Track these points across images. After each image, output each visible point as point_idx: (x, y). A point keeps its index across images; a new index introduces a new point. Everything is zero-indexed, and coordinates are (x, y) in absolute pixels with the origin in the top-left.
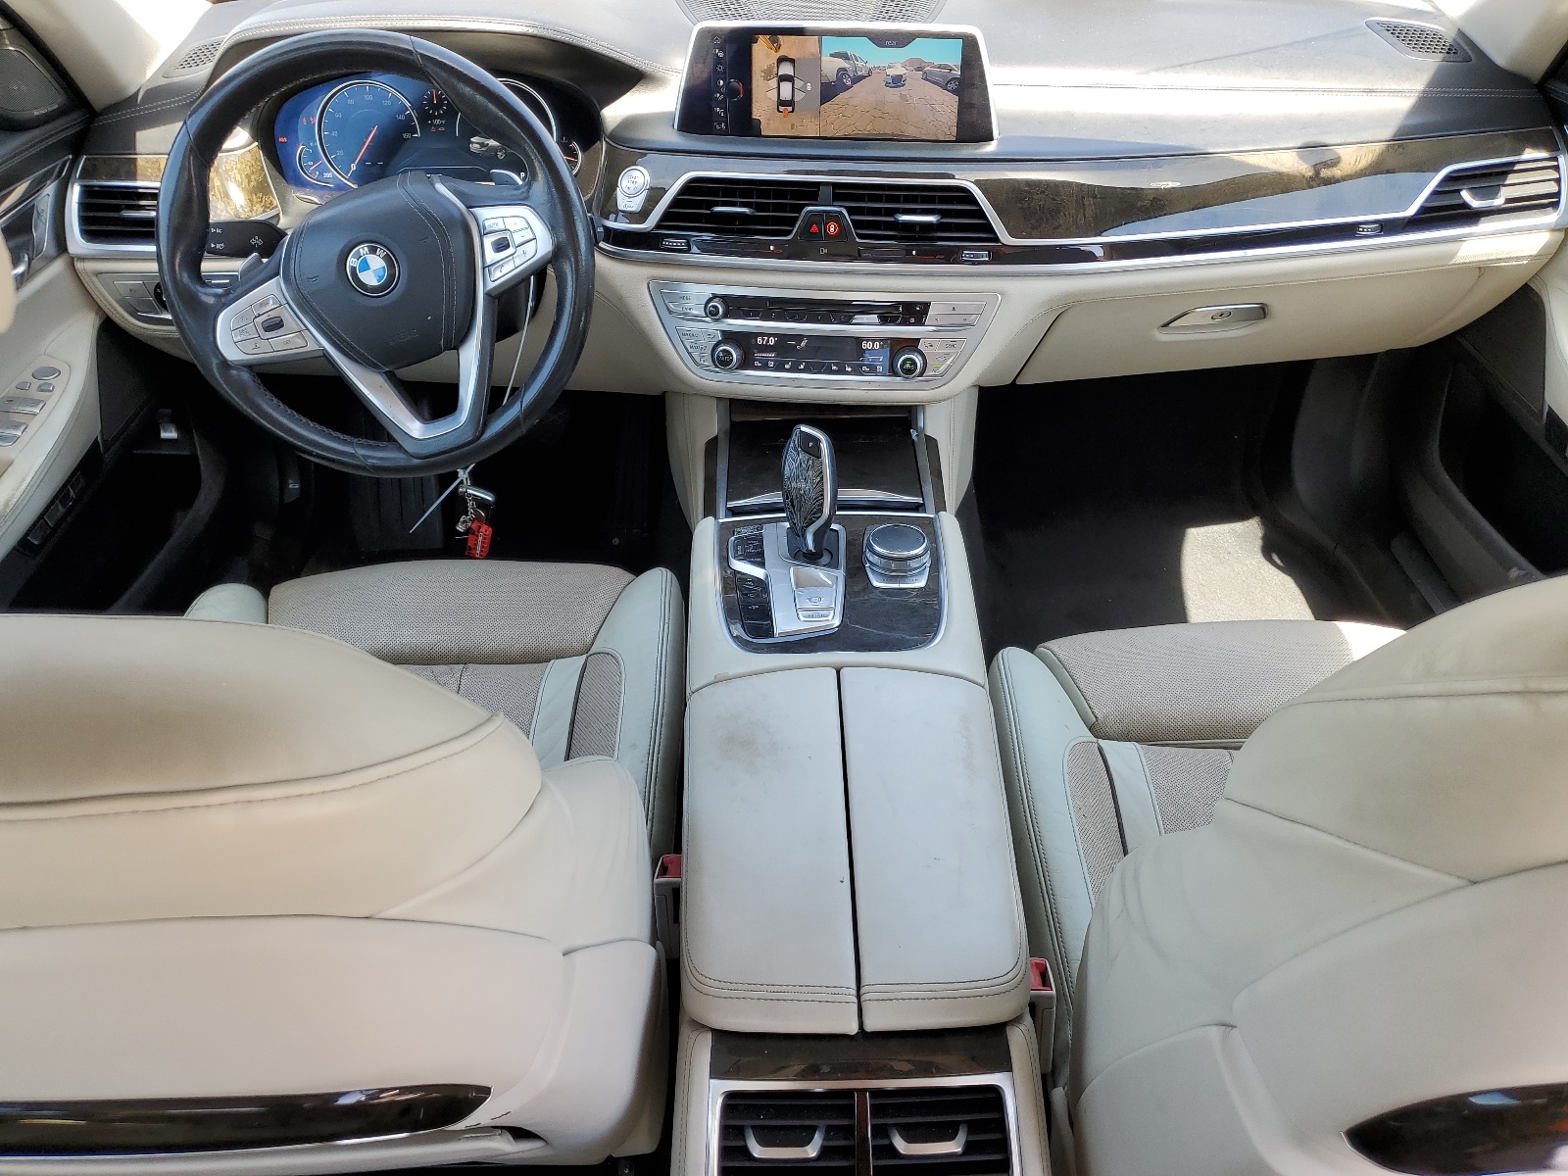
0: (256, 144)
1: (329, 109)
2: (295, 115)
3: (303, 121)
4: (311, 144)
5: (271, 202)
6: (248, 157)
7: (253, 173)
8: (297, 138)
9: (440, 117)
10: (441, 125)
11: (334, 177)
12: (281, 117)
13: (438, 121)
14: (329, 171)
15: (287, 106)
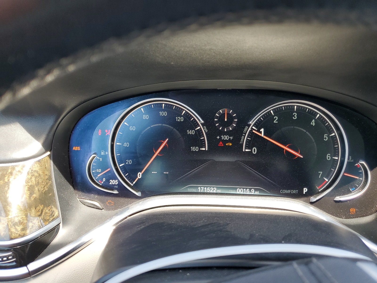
0: (49, 153)
1: (125, 123)
2: (92, 127)
3: (97, 134)
4: (103, 153)
5: (52, 215)
6: (37, 168)
7: (38, 184)
8: (90, 147)
9: (229, 133)
10: (229, 141)
11: (120, 184)
12: (79, 128)
13: (226, 138)
14: (115, 178)
15: (86, 119)
